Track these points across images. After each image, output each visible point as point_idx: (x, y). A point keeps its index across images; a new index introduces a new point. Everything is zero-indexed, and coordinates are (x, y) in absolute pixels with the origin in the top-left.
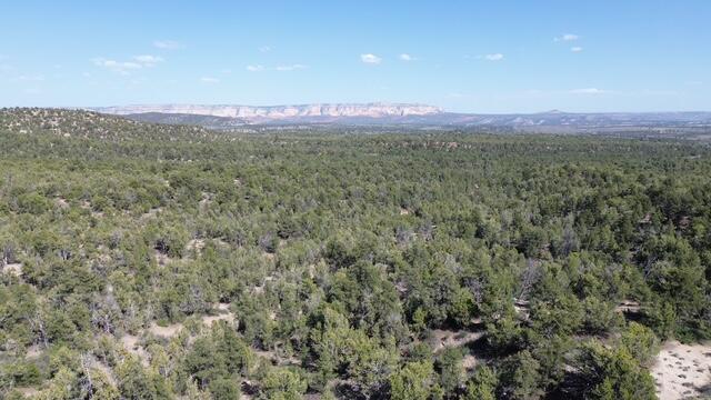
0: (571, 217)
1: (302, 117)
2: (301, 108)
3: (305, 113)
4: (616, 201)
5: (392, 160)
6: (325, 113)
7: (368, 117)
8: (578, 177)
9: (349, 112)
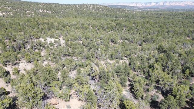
1: (157, 6)
2: (157, 3)
3: (158, 5)
5: (187, 21)
6: (165, 4)
7: (180, 6)
9: (173, 4)
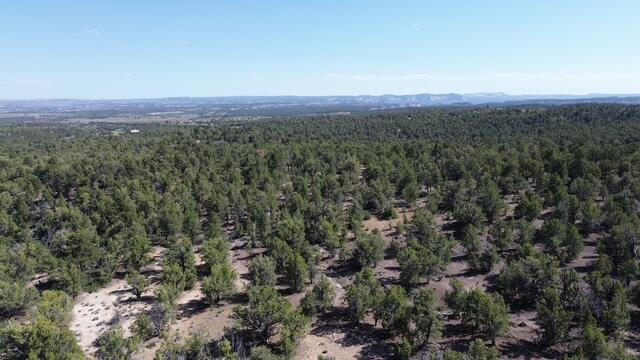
4: (7, 185)
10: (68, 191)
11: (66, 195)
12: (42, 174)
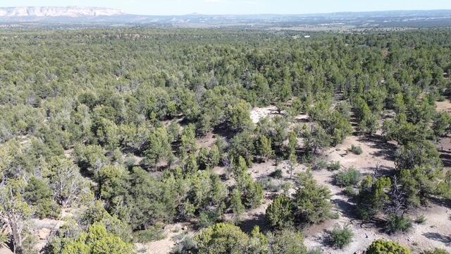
0: (212, 72)
1: (11, 17)
2: (9, 10)
3: (13, 14)
4: (233, 62)
5: (98, 47)
6: (31, 14)
7: (67, 17)
8: (213, 51)
9: (51, 13)
10: (260, 67)
11: (259, 70)
12: (249, 57)
